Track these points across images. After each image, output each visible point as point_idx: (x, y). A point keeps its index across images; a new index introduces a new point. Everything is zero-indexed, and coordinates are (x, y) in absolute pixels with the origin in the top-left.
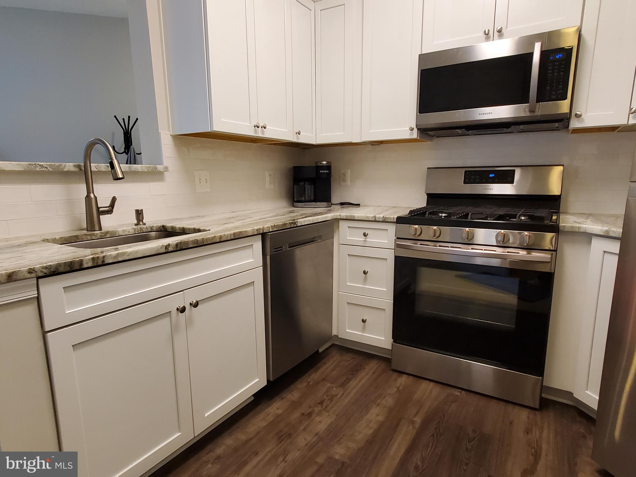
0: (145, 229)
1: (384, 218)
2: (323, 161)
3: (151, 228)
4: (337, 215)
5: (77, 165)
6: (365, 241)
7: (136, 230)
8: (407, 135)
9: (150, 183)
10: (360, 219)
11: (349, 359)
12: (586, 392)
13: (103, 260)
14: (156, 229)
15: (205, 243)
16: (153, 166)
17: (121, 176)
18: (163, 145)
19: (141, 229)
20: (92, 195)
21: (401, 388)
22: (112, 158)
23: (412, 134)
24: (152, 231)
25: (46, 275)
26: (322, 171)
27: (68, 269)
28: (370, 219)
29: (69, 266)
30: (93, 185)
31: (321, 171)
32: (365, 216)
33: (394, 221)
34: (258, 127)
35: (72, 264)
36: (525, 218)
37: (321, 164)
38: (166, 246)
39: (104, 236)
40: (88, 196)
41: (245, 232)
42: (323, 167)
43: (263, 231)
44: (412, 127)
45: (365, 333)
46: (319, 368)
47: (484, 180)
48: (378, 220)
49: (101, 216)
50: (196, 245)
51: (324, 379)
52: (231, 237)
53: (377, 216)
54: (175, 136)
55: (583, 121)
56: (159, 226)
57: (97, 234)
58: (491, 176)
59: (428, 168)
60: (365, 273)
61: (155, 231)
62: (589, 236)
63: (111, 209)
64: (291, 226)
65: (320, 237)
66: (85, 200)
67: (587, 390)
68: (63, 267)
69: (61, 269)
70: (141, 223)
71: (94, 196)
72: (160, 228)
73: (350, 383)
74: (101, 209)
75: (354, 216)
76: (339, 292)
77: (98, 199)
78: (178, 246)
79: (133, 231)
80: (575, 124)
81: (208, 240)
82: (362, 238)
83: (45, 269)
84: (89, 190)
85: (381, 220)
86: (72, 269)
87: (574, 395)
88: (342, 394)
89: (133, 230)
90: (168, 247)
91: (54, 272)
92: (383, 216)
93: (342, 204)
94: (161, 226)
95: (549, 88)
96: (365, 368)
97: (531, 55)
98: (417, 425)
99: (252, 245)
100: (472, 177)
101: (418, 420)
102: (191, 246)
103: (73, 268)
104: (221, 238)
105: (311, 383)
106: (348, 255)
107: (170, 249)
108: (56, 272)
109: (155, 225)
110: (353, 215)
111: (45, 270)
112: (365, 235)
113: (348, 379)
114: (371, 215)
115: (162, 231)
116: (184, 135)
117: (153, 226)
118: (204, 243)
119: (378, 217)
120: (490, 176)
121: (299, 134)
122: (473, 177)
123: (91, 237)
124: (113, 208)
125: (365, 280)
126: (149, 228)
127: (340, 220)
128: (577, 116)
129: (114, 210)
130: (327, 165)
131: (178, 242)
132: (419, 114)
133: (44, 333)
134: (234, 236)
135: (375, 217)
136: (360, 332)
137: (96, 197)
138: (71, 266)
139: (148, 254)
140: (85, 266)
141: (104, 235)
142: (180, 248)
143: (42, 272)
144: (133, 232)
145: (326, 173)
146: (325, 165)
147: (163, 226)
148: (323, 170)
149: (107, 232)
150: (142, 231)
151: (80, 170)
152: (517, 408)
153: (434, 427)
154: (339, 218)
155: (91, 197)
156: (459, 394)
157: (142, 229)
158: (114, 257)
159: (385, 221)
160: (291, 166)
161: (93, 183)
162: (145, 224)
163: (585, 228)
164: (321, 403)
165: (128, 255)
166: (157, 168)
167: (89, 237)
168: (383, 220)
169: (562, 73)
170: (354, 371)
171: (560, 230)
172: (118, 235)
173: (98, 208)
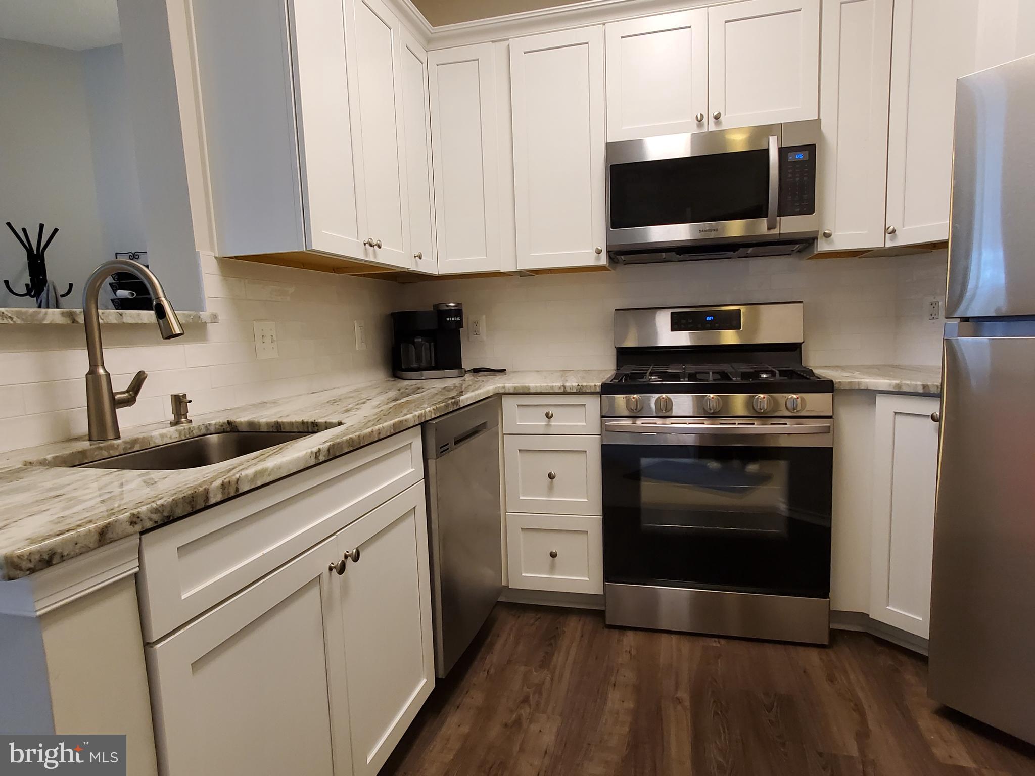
0: (197, 431)
1: (579, 387)
2: (449, 303)
3: (206, 427)
4: (499, 387)
5: (67, 312)
6: (548, 426)
7: (183, 433)
8: (590, 260)
9: (185, 345)
10: (539, 391)
11: (532, 621)
12: (888, 607)
13: (237, 487)
14: (216, 428)
15: (362, 445)
16: (195, 314)
17: (178, 332)
18: (203, 274)
19: (190, 431)
20: (101, 371)
21: (633, 652)
22: (159, 298)
23: (598, 259)
24: (208, 433)
25: (156, 525)
26: (450, 319)
27: (189, 509)
28: (557, 391)
29: (190, 503)
30: (103, 350)
31: (448, 319)
32: (548, 386)
33: (597, 391)
34: (371, 245)
35: (194, 499)
36: (768, 376)
37: (448, 306)
38: (316, 453)
39: (130, 448)
40: (92, 372)
41: (406, 421)
42: (450, 312)
43: (425, 418)
44: (599, 248)
45: (553, 575)
46: (492, 644)
47: (700, 326)
48: (568, 390)
49: (117, 410)
50: (351, 449)
51: (509, 662)
52: (390, 431)
53: (568, 384)
54: (221, 259)
55: (832, 242)
56: (220, 424)
57: (118, 445)
58: (709, 319)
59: (616, 310)
60: (551, 477)
61: (214, 432)
62: (870, 395)
63: (133, 395)
64: (453, 408)
65: (484, 425)
66: (85, 379)
67: (888, 606)
68: (181, 506)
69: (179, 512)
70: (183, 420)
71: (105, 371)
72: (222, 426)
73: (555, 659)
74: (117, 397)
75: (529, 386)
76: (507, 514)
77: (111, 376)
78: (331, 451)
79: (178, 436)
80: (823, 246)
81: (365, 438)
82: (543, 423)
83: (156, 513)
84: (95, 361)
85: (575, 391)
86: (194, 510)
87: (870, 617)
88: (552, 680)
89: (177, 433)
90: (318, 454)
91: (168, 517)
92: (577, 384)
93: (476, 371)
94: (224, 423)
95: (790, 197)
96: (565, 632)
97: (766, 151)
98: (687, 704)
99: (411, 444)
100: (682, 322)
101: (684, 694)
102: (347, 450)
103: (196, 506)
104: (379, 433)
105: (492, 671)
106: (519, 450)
107: (322, 458)
108: (171, 519)
109: (213, 422)
110: (527, 385)
111: (156, 515)
112: (549, 416)
113: (547, 653)
114: (557, 385)
115: (227, 432)
116: (236, 257)
117: (210, 425)
118: (360, 444)
119: (569, 386)
120: (707, 319)
121: (420, 258)
122: (684, 321)
123: (107, 452)
124: (137, 393)
125: (551, 488)
126: (202, 428)
127: (503, 396)
128: (826, 235)
129: (138, 398)
130: (456, 308)
131: (330, 445)
132: (611, 229)
133: (147, 645)
134: (394, 430)
135: (564, 386)
136: (547, 575)
137: (109, 374)
138: (192, 503)
139: (295, 471)
140: (213, 501)
141: (129, 446)
142: (334, 454)
143: (150, 519)
144: (176, 437)
145: (457, 321)
146: (453, 308)
147: (229, 423)
148: (451, 317)
149: (136, 440)
150: (191, 434)
151: (73, 322)
152: (801, 649)
153: (712, 701)
154: (503, 392)
155: (98, 373)
156: (718, 645)
157: (192, 431)
158: (251, 479)
159: (580, 392)
160: (389, 312)
161: (103, 347)
162: (191, 421)
163: (866, 383)
164: (526, 700)
165: (269, 475)
166: (201, 317)
167: (106, 452)
168: (578, 391)
169: (805, 179)
170: (551, 639)
171: (835, 388)
172: (152, 445)
173: (112, 395)
